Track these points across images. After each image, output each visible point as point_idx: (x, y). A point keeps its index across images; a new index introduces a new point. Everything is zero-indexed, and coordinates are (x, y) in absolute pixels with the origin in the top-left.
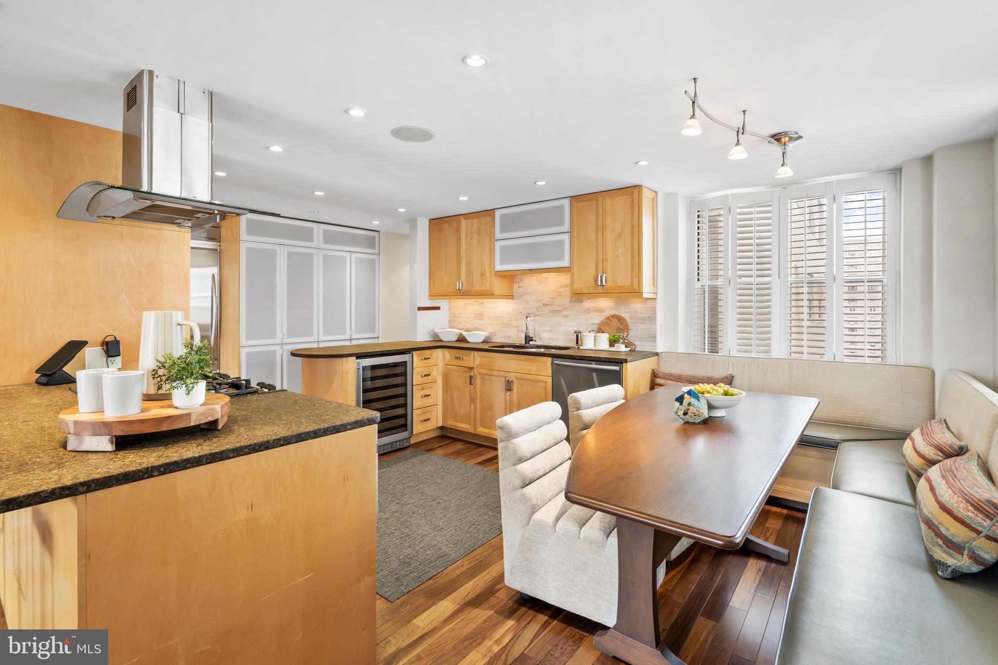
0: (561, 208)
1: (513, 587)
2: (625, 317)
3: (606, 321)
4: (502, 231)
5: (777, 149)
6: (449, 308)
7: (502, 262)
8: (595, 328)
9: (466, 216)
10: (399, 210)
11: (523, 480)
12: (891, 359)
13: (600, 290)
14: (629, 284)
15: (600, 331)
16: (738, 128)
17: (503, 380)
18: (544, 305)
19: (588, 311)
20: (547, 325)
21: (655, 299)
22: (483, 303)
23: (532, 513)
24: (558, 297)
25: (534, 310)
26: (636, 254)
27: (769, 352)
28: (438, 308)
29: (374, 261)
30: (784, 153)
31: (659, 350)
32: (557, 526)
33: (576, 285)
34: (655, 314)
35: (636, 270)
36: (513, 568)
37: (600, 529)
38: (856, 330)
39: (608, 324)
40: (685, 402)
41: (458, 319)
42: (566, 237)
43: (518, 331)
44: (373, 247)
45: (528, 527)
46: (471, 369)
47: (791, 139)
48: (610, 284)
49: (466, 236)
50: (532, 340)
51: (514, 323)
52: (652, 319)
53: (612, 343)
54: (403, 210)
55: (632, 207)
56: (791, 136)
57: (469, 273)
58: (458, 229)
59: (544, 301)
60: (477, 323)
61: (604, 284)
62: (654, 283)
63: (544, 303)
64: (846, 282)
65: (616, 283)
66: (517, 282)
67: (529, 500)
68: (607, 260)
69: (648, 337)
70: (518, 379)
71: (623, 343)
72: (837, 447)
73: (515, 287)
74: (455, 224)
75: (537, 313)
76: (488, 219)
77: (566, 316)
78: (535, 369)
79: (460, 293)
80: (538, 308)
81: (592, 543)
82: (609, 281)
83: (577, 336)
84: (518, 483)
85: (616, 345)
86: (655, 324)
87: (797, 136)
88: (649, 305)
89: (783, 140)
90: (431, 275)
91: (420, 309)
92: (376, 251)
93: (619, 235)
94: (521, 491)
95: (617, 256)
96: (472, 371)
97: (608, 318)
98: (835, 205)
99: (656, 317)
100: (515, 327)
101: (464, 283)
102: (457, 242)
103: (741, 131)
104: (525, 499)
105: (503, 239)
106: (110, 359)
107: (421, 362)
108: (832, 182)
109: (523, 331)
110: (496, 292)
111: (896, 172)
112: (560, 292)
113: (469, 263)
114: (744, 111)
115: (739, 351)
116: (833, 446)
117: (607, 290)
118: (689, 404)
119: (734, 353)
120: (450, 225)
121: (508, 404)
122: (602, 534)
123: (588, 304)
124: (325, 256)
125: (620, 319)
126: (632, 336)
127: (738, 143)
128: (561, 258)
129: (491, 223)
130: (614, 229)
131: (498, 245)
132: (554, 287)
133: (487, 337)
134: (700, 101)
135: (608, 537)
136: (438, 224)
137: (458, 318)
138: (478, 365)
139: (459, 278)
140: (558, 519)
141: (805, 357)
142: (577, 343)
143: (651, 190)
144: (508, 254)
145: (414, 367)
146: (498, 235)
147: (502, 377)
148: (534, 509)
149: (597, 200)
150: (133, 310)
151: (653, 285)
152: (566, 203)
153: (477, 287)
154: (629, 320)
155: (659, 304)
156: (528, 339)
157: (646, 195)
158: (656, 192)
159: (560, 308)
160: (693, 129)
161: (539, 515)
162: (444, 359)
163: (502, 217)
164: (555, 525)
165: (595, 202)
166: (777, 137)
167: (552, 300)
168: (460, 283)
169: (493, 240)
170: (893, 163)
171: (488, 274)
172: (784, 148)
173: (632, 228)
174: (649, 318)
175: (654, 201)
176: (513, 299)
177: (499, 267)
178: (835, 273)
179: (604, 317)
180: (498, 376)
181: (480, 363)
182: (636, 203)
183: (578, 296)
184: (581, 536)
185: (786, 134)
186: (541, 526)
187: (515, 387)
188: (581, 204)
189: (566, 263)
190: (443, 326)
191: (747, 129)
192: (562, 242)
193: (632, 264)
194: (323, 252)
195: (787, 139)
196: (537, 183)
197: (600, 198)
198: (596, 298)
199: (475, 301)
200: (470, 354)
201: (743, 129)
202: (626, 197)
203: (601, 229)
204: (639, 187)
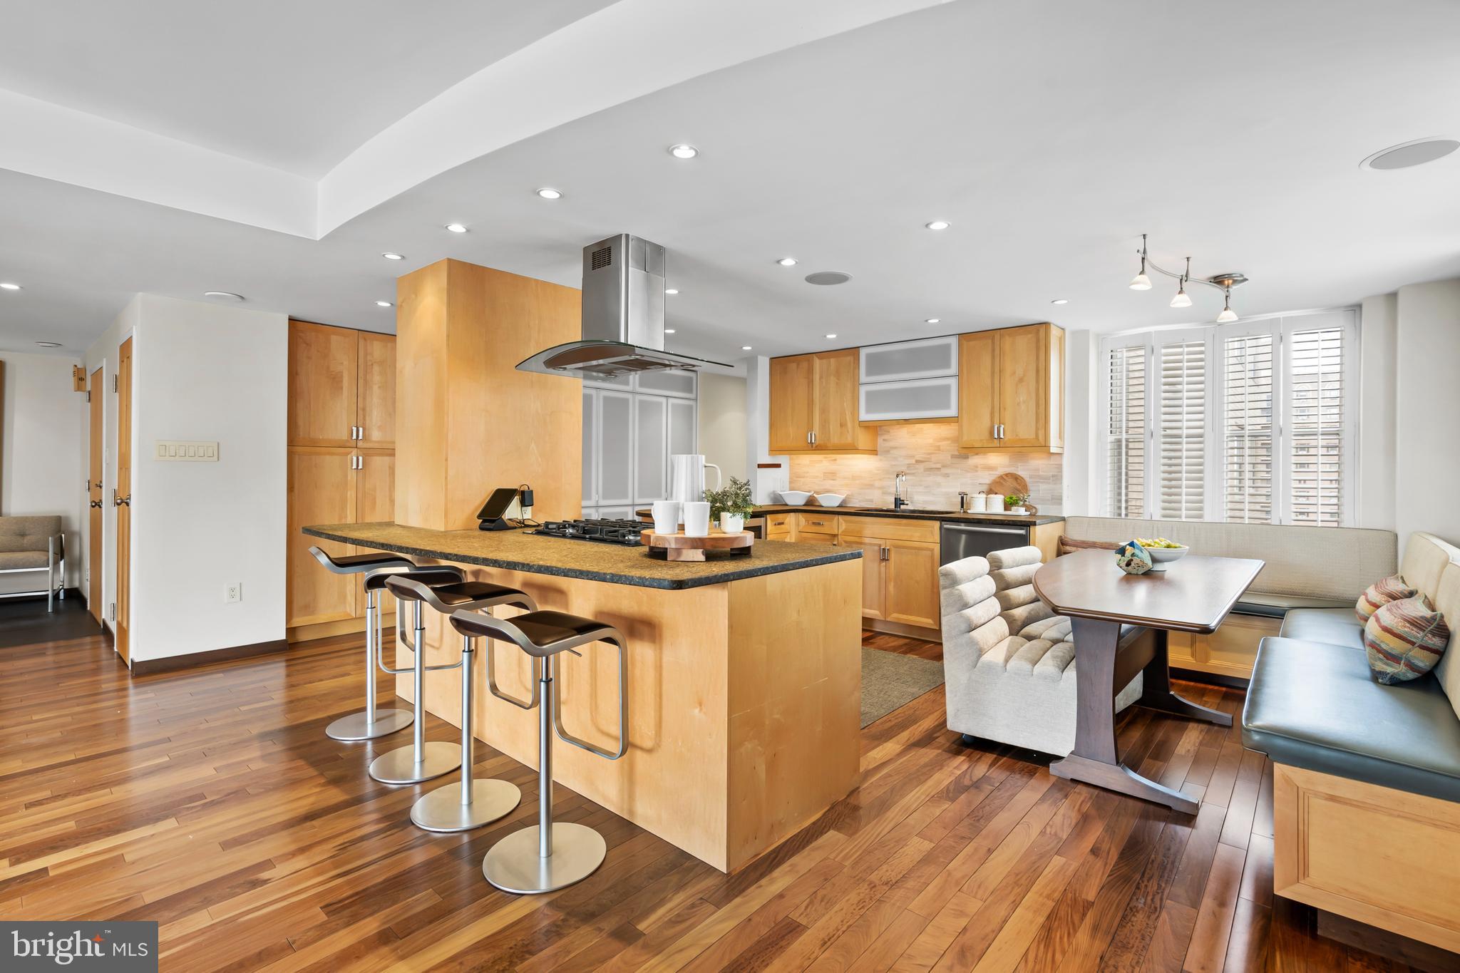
0: (948, 347)
1: (957, 731)
2: (1022, 476)
3: (998, 480)
4: (869, 373)
5: (1218, 292)
6: (790, 466)
7: (868, 411)
8: (985, 488)
9: (820, 354)
10: (744, 348)
11: (970, 625)
12: (1348, 521)
13: (996, 443)
14: (1033, 436)
15: (990, 491)
16: (1182, 276)
17: (877, 548)
18: (917, 461)
19: (975, 468)
20: (921, 485)
21: (1060, 454)
22: (835, 460)
23: (980, 656)
24: (937, 452)
25: (904, 469)
26: (1042, 402)
27: (1200, 517)
28: (778, 466)
29: (690, 408)
30: (1227, 297)
31: (1065, 515)
32: (1008, 666)
33: (965, 438)
34: (1061, 472)
35: (1042, 421)
36: (958, 710)
37: (1054, 666)
38: (1308, 466)
39: (1002, 484)
40: (1128, 554)
41: (802, 479)
42: (953, 383)
43: (883, 493)
44: (690, 391)
45: (975, 669)
46: (835, 536)
47: (1235, 282)
48: (1009, 436)
49: (820, 379)
50: (903, 504)
51: (877, 484)
52: (1057, 478)
53: (1007, 506)
54: (749, 348)
55: (1038, 349)
56: (1236, 278)
57: (825, 424)
58: (810, 371)
59: (918, 458)
60: (828, 484)
61: (1002, 436)
62: (1061, 436)
63: (918, 459)
64: (1295, 435)
65: (1017, 435)
66: (882, 434)
67: (977, 644)
68: (1005, 409)
69: (1052, 499)
70: (897, 547)
71: (1023, 506)
72: (1284, 615)
73: (880, 440)
74: (805, 365)
75: (908, 472)
76: (850, 358)
77: (947, 475)
78: (918, 534)
79: (812, 446)
80: (909, 466)
81: (1046, 679)
82: (1008, 433)
83: (962, 498)
84: (963, 627)
85: (1014, 508)
86: (1061, 483)
87: (1241, 278)
88: (1053, 461)
89: (1226, 282)
90: (772, 426)
91: (760, 466)
92: (693, 396)
93: (1021, 380)
94: (967, 635)
95: (1019, 404)
96: (836, 538)
97: (1001, 477)
98: (1282, 346)
99: (1062, 476)
100: (879, 488)
101: (817, 435)
102: (808, 387)
103: (1184, 278)
104: (973, 643)
105: (869, 384)
106: (524, 508)
107: (774, 527)
108: (1278, 319)
109: (890, 494)
110: (861, 446)
111: (1356, 308)
112: (939, 446)
113: (824, 411)
114: (1188, 258)
115: (1164, 516)
116: (1279, 615)
117: (1005, 443)
118: (1133, 555)
119: (1157, 517)
120: (798, 365)
121: (883, 575)
122: (1057, 669)
123: (975, 460)
124: (641, 402)
125: (1016, 478)
126: (1032, 498)
127: (1181, 292)
128: (948, 406)
129: (854, 363)
130: (1014, 373)
131: (863, 390)
132: (931, 441)
133: (844, 501)
134: (1149, 256)
135: (1063, 672)
136: (781, 363)
137: (803, 477)
138: (842, 532)
139: (810, 428)
140: (1007, 661)
141: (1247, 521)
142: (962, 506)
143: (1058, 327)
144: (876, 400)
145: (768, 532)
146: (863, 378)
147: (875, 545)
148: (981, 652)
149: (993, 339)
150: (540, 459)
151: (1060, 437)
152: (954, 342)
153: (835, 440)
154: (1027, 480)
155: (1066, 461)
156: (898, 502)
157: (1054, 333)
158: (1063, 329)
159: (939, 466)
160: (1143, 284)
161: (986, 657)
162: (798, 525)
163: (869, 356)
164: (1005, 666)
165: (990, 341)
166: (1218, 280)
167: (929, 456)
168: (813, 436)
169: (856, 384)
170: (1354, 299)
171: (849, 425)
172: (1228, 291)
173: (1038, 371)
174: (1053, 476)
175: (1061, 340)
176: (877, 455)
177: (864, 416)
178: (1281, 424)
179: (996, 476)
180: (871, 544)
181: (846, 529)
182: (1042, 343)
183: (966, 451)
184: (1035, 673)
185: (1229, 276)
186: (990, 667)
187: (893, 556)
188: (972, 343)
189: (952, 412)
190: (783, 487)
191: (1191, 275)
192: (948, 388)
193: (1037, 414)
194: (638, 397)
195: (1231, 281)
196: (929, 321)
197: (997, 337)
198: (985, 453)
199: (826, 458)
200: (833, 519)
201: (1186, 276)
202: (1030, 336)
203: (997, 372)
204: (1046, 324)
